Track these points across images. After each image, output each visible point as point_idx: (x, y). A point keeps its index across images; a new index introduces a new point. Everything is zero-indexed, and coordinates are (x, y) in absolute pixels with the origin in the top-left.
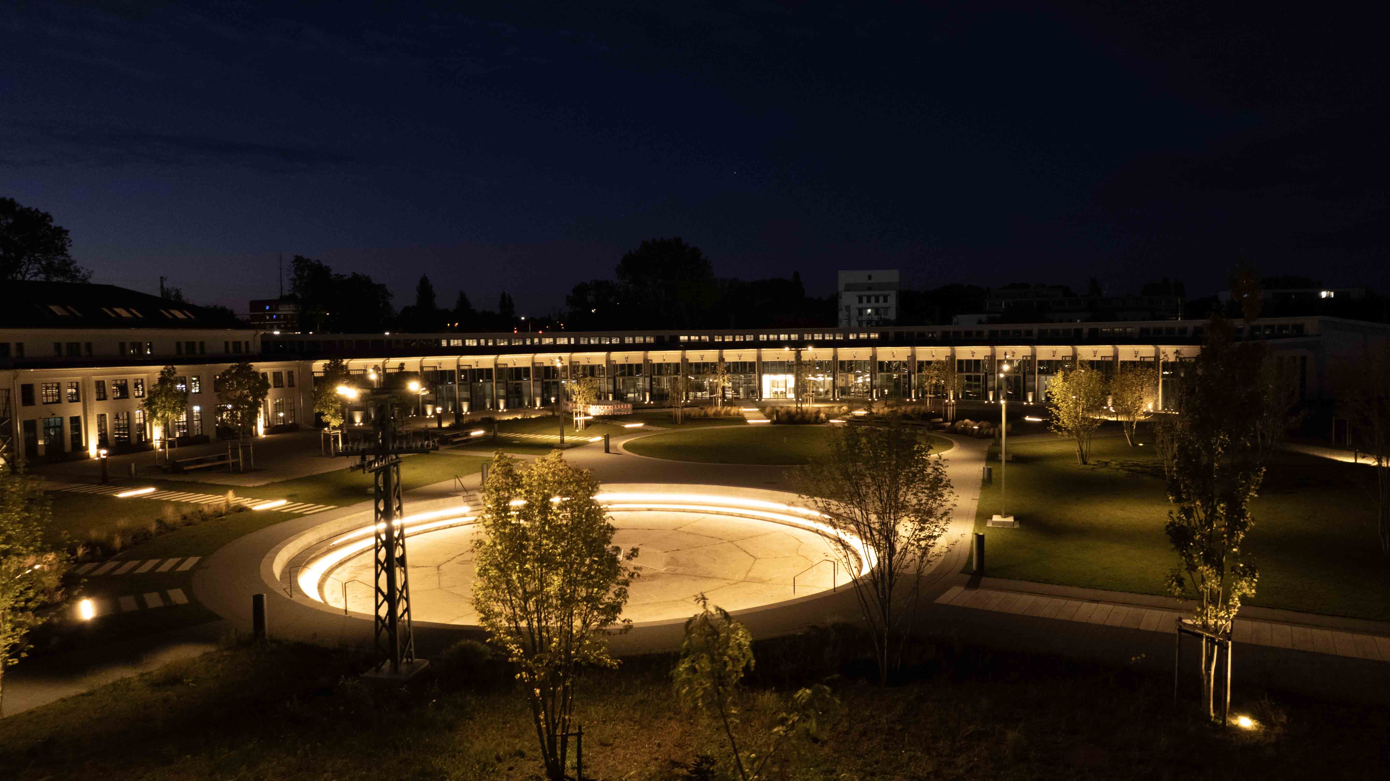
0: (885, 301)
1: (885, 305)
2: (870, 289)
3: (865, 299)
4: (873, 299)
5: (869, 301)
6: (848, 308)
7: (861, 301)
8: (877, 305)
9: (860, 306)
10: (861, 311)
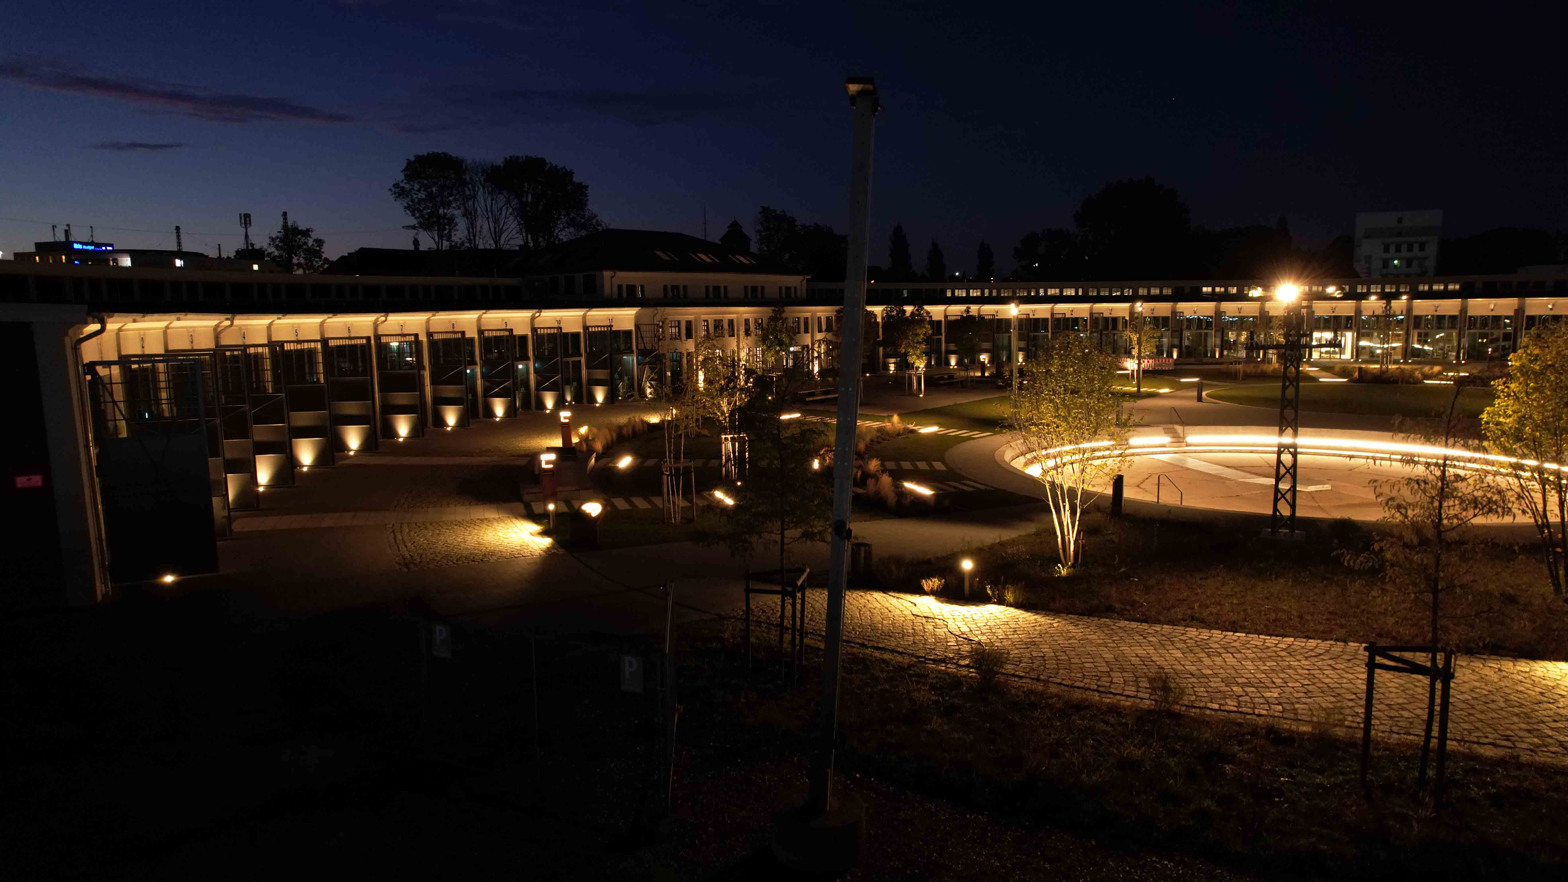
0: (1422, 249)
1: (1420, 254)
2: (1399, 234)
3: (1392, 248)
4: (1404, 247)
5: (1398, 250)
6: (1369, 259)
7: (1386, 249)
8: (1410, 255)
9: (1386, 256)
10: (1386, 263)
